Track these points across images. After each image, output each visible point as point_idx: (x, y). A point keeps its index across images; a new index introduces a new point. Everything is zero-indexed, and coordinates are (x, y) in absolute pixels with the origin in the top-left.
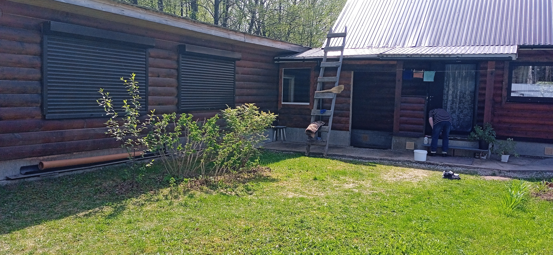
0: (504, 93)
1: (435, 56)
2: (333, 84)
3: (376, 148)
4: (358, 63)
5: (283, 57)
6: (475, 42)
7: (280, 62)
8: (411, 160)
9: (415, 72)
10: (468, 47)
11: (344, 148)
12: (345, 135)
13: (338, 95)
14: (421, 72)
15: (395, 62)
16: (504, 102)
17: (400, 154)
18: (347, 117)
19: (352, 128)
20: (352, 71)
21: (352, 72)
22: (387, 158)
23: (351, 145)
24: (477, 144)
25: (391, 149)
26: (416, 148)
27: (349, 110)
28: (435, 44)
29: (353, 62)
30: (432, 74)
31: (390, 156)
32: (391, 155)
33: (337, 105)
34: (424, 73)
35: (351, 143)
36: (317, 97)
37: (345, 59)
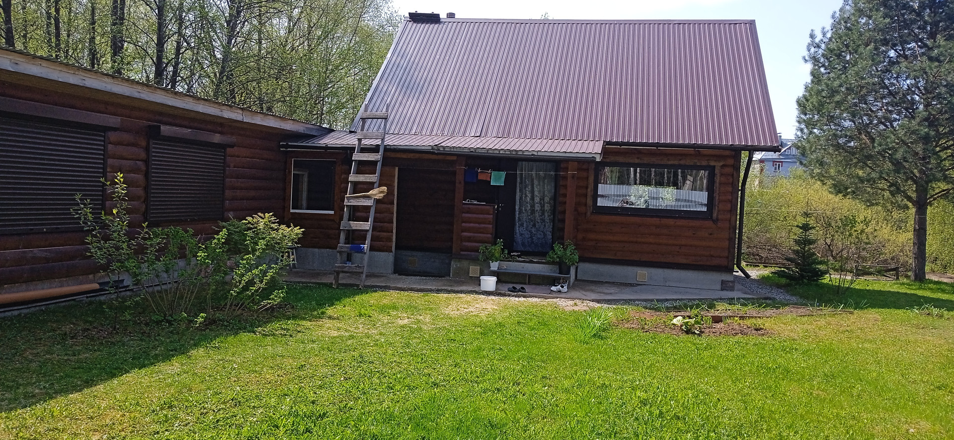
0: (590, 202)
1: (505, 151)
2: (370, 186)
3: (429, 276)
4: (404, 156)
5: (293, 142)
6: (554, 135)
7: (289, 149)
8: (477, 289)
9: (480, 172)
10: (545, 141)
11: (385, 276)
12: (387, 258)
13: (378, 201)
14: (488, 173)
15: (455, 158)
16: (589, 213)
17: (462, 283)
18: (389, 232)
19: (396, 248)
20: (397, 166)
21: (397, 169)
22: (446, 288)
23: (395, 273)
24: (556, 268)
25: (450, 276)
26: (482, 274)
27: (393, 223)
28: (505, 134)
29: (398, 155)
30: (503, 174)
31: (449, 286)
32: (451, 284)
33: (376, 214)
34: (491, 173)
35: (394, 271)
36: (349, 204)
37: (387, 149)
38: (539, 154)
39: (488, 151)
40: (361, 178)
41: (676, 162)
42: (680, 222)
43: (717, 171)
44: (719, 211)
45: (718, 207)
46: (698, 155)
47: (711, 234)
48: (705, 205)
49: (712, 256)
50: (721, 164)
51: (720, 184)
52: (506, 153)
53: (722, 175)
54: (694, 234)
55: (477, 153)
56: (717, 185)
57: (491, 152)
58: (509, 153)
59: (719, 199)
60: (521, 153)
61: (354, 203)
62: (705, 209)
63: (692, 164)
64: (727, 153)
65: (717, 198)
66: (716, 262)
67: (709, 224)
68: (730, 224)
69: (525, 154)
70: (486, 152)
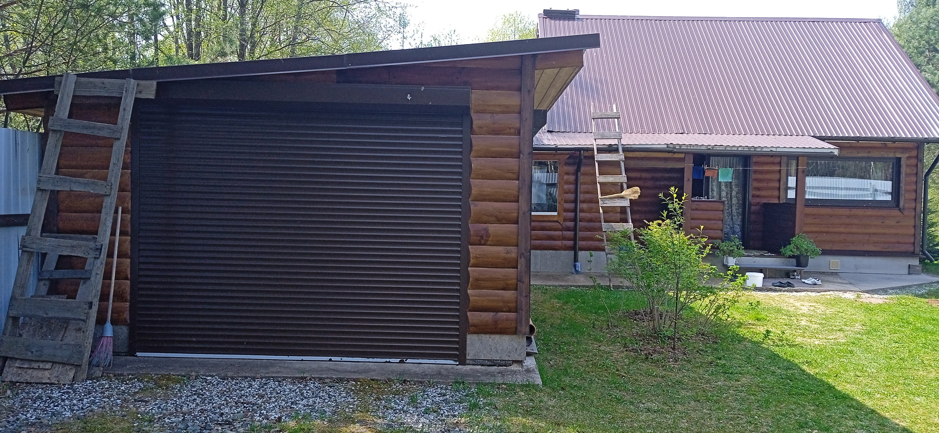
2: (620, 186)
9: (707, 169)
13: (634, 202)
14: (715, 169)
15: (682, 156)
24: (793, 261)
30: (732, 171)
33: (633, 214)
36: (605, 205)
37: (626, 150)
38: (778, 150)
39: (726, 148)
40: (610, 179)
41: (865, 155)
42: (869, 212)
43: (903, 163)
44: (905, 199)
45: (905, 196)
46: (885, 147)
47: (898, 222)
48: (889, 193)
49: (898, 243)
50: (907, 155)
51: (907, 175)
52: (745, 149)
53: (908, 166)
54: (883, 222)
55: (715, 150)
56: (903, 176)
57: (729, 149)
58: (748, 149)
59: (905, 189)
60: (760, 150)
61: (609, 204)
62: (889, 198)
63: (880, 156)
64: (910, 145)
65: (904, 187)
66: (903, 248)
67: (896, 212)
68: (915, 212)
69: (763, 150)
70: (724, 149)
